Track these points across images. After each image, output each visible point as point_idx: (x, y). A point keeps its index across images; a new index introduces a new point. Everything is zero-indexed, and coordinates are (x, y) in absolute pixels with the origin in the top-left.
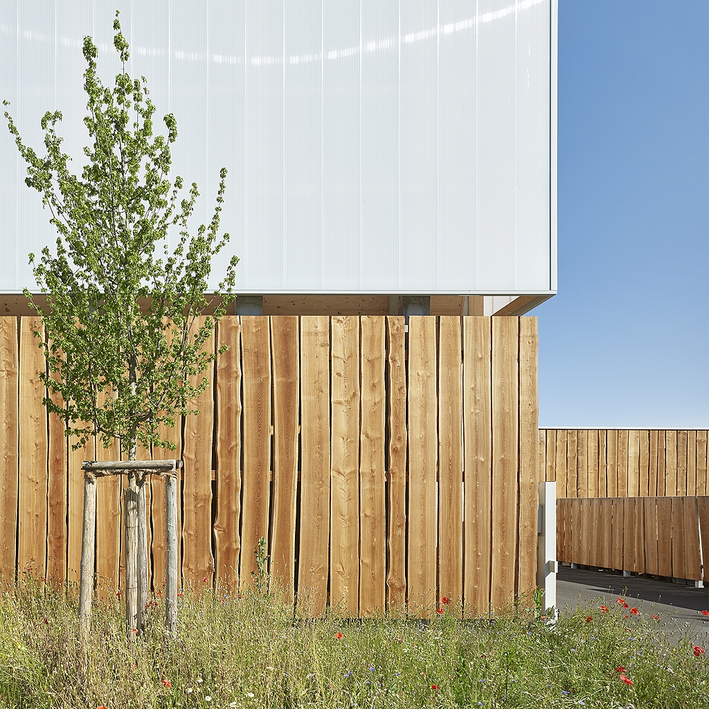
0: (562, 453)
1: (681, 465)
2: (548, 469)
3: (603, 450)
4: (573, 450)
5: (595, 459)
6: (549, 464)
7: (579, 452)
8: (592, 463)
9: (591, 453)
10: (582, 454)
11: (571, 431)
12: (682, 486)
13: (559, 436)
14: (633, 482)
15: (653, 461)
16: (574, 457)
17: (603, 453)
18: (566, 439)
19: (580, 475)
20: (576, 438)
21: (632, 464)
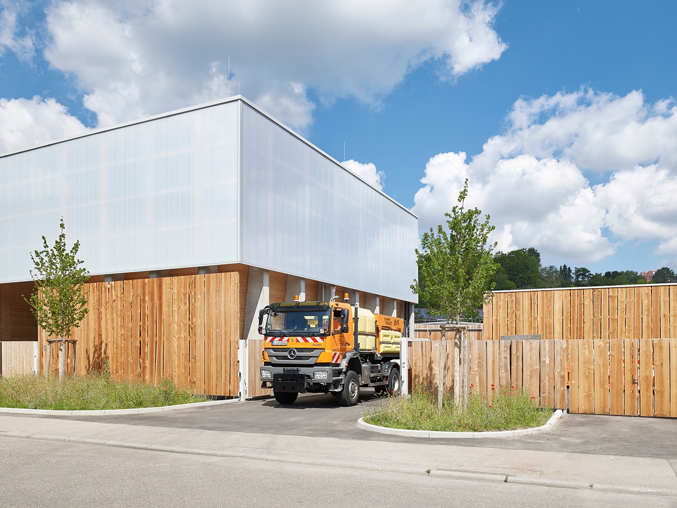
0: (504, 310)
1: (596, 316)
2: (494, 321)
3: (534, 307)
4: (512, 307)
5: (529, 313)
6: (494, 318)
7: (517, 308)
8: (526, 316)
9: (525, 309)
10: (519, 310)
11: (510, 294)
12: (597, 332)
13: (502, 298)
14: (558, 330)
15: (574, 313)
16: (513, 312)
17: (534, 309)
18: (507, 299)
19: (517, 325)
20: (514, 298)
21: (557, 317)
